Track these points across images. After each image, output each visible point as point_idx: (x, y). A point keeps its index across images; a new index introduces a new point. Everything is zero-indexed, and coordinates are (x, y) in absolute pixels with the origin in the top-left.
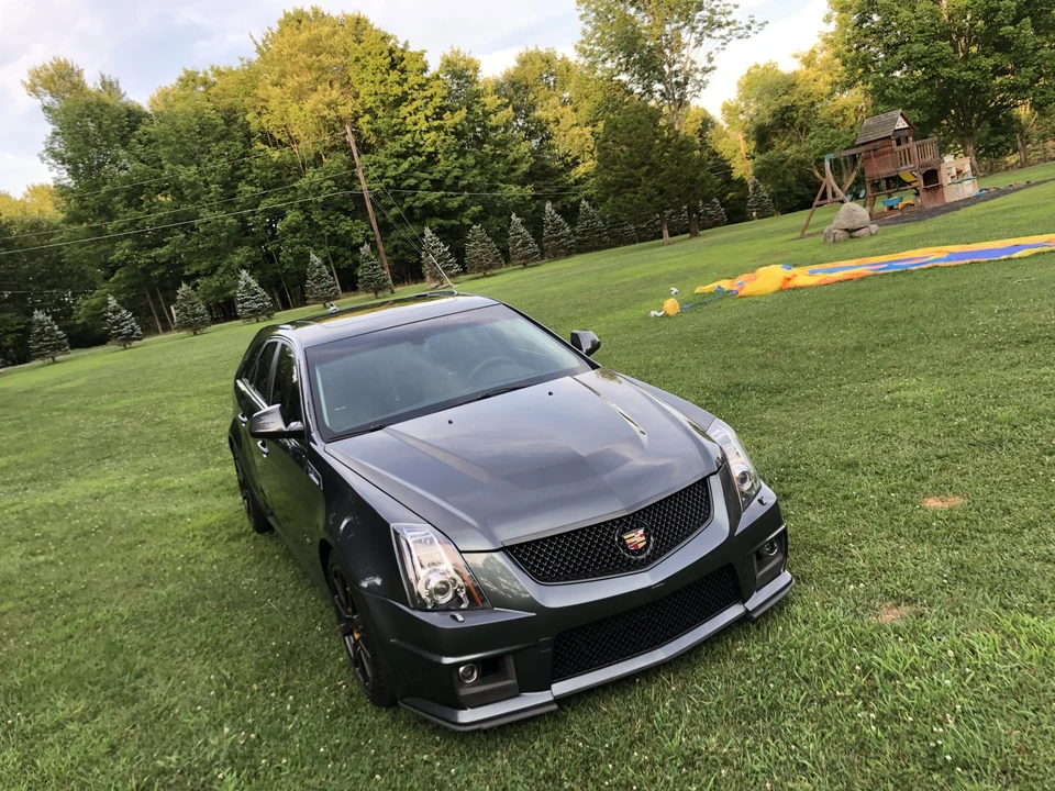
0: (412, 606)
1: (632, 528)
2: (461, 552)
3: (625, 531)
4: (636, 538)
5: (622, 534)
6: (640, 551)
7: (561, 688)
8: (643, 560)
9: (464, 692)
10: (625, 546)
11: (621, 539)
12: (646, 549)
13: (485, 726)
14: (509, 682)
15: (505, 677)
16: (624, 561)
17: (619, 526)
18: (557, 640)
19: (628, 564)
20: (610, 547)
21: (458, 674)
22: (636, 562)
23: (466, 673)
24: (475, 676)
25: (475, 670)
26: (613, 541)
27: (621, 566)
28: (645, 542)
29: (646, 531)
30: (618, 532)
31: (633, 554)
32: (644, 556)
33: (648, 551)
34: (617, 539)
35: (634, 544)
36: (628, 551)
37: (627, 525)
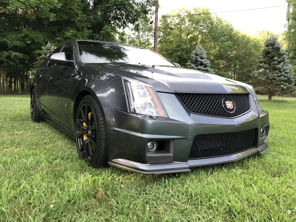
0: (129, 111)
1: (228, 100)
3: (226, 100)
4: (229, 105)
5: (225, 101)
6: (231, 110)
7: (192, 163)
8: (232, 114)
9: (149, 155)
10: (225, 106)
11: (224, 103)
13: (157, 173)
14: (170, 154)
15: (168, 152)
16: (224, 112)
17: (224, 97)
18: (194, 139)
19: (226, 114)
20: (220, 105)
21: (147, 146)
22: (229, 114)
23: (151, 146)
24: (155, 148)
25: (155, 145)
26: (221, 103)
27: (223, 114)
28: (233, 107)
29: (233, 103)
30: (223, 99)
31: (228, 110)
32: (232, 112)
33: (234, 111)
34: (223, 102)
35: (229, 106)
36: (227, 108)
37: (227, 98)
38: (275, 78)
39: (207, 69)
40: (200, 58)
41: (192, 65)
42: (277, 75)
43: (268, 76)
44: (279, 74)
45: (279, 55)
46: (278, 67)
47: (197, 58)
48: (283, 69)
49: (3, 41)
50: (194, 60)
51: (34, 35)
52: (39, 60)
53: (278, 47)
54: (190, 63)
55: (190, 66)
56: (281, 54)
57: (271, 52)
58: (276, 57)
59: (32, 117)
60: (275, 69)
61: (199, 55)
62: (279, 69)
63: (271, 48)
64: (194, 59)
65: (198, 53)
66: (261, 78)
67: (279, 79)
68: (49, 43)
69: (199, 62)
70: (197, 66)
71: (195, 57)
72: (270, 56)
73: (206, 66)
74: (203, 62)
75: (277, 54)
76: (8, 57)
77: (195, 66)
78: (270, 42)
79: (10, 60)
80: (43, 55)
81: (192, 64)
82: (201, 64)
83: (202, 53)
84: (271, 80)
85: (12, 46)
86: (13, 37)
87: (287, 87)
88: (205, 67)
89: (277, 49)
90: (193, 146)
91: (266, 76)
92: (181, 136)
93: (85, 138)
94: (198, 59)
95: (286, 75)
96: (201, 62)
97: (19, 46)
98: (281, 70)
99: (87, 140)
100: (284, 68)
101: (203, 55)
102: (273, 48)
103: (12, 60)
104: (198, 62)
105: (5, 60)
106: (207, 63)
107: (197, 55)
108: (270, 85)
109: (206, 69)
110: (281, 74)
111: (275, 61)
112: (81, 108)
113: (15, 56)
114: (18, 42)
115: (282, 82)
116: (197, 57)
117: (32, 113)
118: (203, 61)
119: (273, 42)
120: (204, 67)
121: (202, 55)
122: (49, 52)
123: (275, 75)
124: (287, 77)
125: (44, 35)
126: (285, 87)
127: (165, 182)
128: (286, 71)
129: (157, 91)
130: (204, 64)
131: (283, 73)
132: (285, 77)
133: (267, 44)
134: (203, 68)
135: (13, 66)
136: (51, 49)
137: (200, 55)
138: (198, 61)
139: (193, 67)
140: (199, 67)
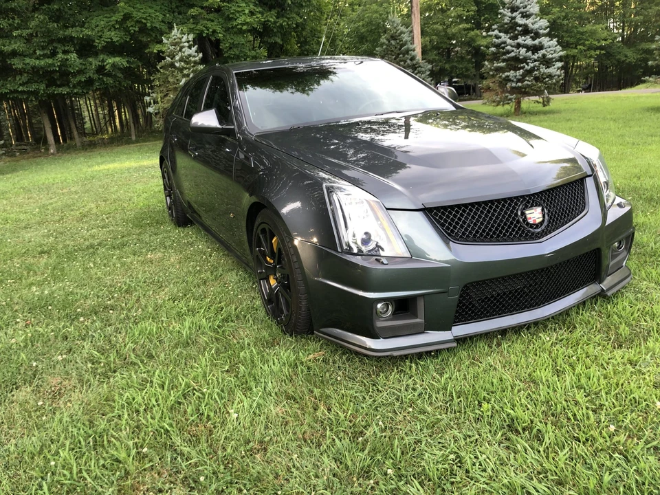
0: (339, 250)
1: (532, 206)
2: (387, 209)
3: (526, 207)
4: (535, 215)
5: (524, 209)
6: (537, 226)
7: (460, 330)
8: (538, 233)
9: (379, 324)
10: (525, 220)
11: (523, 214)
12: (542, 225)
13: (396, 354)
14: (418, 320)
15: (415, 316)
16: (523, 232)
17: (522, 202)
18: (463, 290)
19: (527, 235)
20: (514, 219)
21: (376, 309)
22: (533, 234)
23: (383, 309)
24: (390, 312)
25: (390, 307)
26: (516, 215)
27: (521, 236)
28: (541, 219)
29: (543, 210)
30: (521, 207)
31: (531, 227)
32: (539, 230)
33: (543, 227)
34: (519, 213)
35: (532, 219)
36: (528, 224)
37: (528, 202)
40: (522, 17)
41: (503, 37)
47: (515, 18)
49: (83, 36)
50: (506, 24)
51: (142, 11)
52: (162, 71)
54: (496, 32)
55: (497, 40)
59: (171, 215)
61: (518, 8)
64: (506, 20)
65: (518, 3)
68: (176, 29)
69: (520, 26)
71: (509, 14)
73: (536, 35)
74: (530, 25)
76: (100, 70)
77: (510, 38)
79: (105, 75)
80: (168, 59)
81: (501, 34)
82: (526, 31)
83: (526, 3)
85: (104, 44)
86: (102, 22)
88: (533, 39)
90: (460, 302)
92: (437, 288)
93: (273, 282)
94: (517, 20)
96: (525, 26)
97: (117, 41)
99: (276, 287)
101: (529, 6)
103: (109, 75)
104: (518, 28)
105: (96, 76)
106: (540, 26)
109: (537, 42)
112: (259, 231)
113: (114, 65)
114: (113, 33)
116: (514, 15)
117: (170, 208)
118: (529, 22)
120: (531, 37)
121: (526, 7)
122: (178, 49)
125: (162, 7)
127: (411, 367)
130: (532, 30)
134: (529, 42)
135: (112, 87)
136: (181, 42)
137: (522, 10)
138: (517, 25)
139: (505, 43)
140: (520, 40)
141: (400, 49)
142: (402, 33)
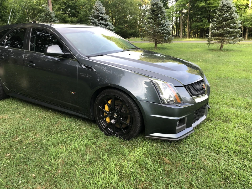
0: (161, 103)
9: (177, 128)
11: (202, 85)
14: (185, 125)
35: (204, 87)
38: (160, 31)
39: (108, 23)
40: (101, 14)
42: (161, 29)
43: (155, 30)
44: (162, 28)
45: (161, 13)
46: (161, 23)
47: (98, 14)
48: (164, 24)
50: (95, 15)
53: (160, 6)
54: (92, 18)
56: (163, 12)
57: (156, 11)
58: (160, 14)
60: (159, 24)
62: (162, 24)
63: (156, 7)
64: (96, 14)
65: (99, 9)
66: (150, 32)
67: (162, 32)
69: (100, 17)
70: (99, 21)
71: (96, 12)
72: (156, 13)
73: (106, 21)
74: (104, 17)
75: (160, 12)
77: (97, 20)
78: (155, 2)
81: (94, 19)
82: (102, 19)
83: (101, 9)
84: (157, 33)
87: (168, 38)
89: (160, 8)
91: (154, 30)
95: (167, 29)
96: (102, 17)
98: (163, 25)
100: (166, 23)
102: (157, 7)
106: (107, 18)
107: (97, 10)
108: (156, 37)
109: (106, 23)
110: (163, 28)
111: (159, 18)
115: (165, 35)
116: (98, 12)
119: (157, 2)
120: (104, 21)
121: (101, 10)
123: (160, 29)
124: (168, 30)
126: (167, 38)
128: (167, 26)
129: (175, 87)
130: (105, 19)
131: (165, 27)
132: (166, 30)
133: (153, 3)
134: (104, 23)
137: (100, 11)
138: (99, 16)
139: (96, 22)
140: (101, 21)
141: (51, 20)
142: (51, 13)
